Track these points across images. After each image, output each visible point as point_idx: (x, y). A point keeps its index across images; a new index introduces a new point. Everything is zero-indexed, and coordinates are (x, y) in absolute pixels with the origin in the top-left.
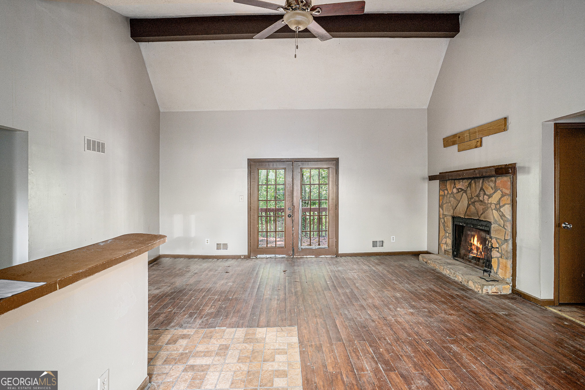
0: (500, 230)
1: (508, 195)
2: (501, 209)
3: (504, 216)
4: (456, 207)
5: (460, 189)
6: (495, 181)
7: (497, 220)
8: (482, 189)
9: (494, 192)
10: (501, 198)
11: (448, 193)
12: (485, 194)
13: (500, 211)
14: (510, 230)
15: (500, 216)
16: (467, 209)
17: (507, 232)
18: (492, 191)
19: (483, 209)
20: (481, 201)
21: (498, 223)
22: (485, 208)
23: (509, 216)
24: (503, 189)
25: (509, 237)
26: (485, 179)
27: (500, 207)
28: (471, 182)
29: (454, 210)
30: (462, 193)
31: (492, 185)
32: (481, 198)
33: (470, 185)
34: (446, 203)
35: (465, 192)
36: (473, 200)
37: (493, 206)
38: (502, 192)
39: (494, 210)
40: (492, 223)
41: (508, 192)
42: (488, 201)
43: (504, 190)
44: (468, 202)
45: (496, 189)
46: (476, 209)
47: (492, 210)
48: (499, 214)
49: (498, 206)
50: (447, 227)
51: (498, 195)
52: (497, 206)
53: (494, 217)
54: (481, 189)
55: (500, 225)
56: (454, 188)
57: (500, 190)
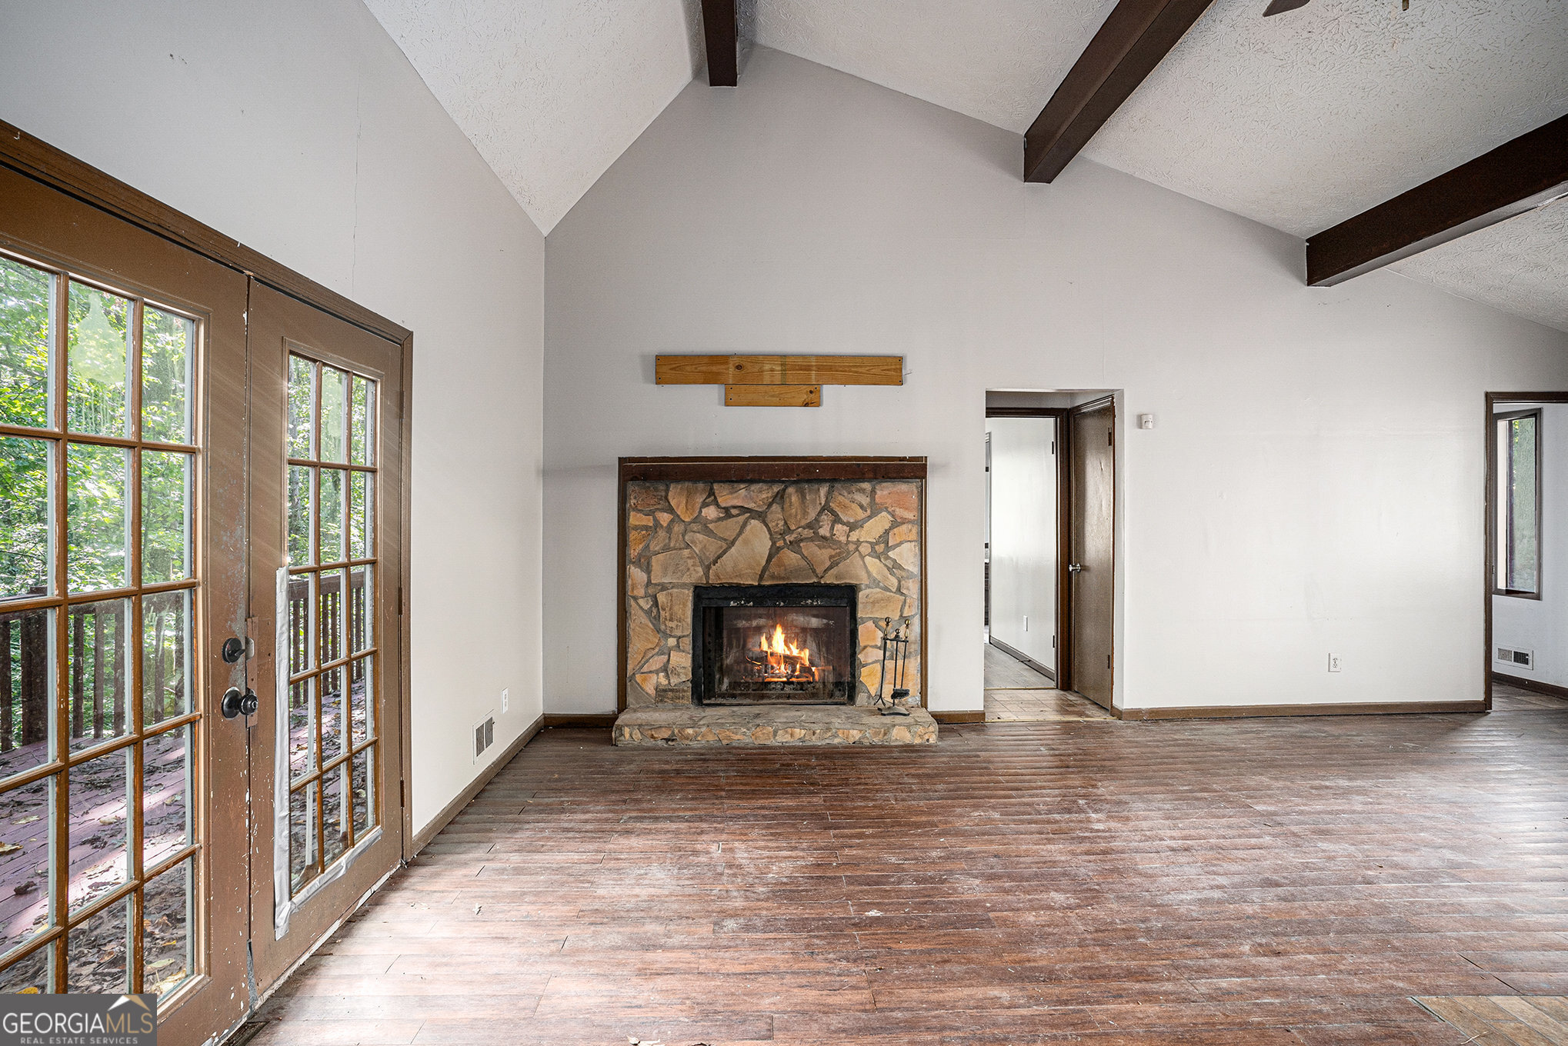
0: (888, 599)
1: (910, 521)
2: (891, 554)
3: (900, 567)
4: (719, 557)
5: (735, 507)
6: (873, 491)
7: (879, 578)
8: (826, 508)
9: (870, 517)
10: (891, 529)
11: (677, 518)
12: (837, 520)
13: (888, 558)
14: (915, 596)
15: (888, 568)
16: (769, 560)
17: (908, 601)
18: (861, 515)
19: (831, 557)
20: (824, 538)
21: (881, 584)
22: (839, 554)
23: (913, 567)
24: (897, 510)
25: (912, 611)
26: (838, 485)
27: (888, 548)
28: (784, 490)
29: (708, 568)
30: (741, 519)
31: (865, 500)
32: (824, 531)
33: (780, 497)
34: (666, 549)
35: (761, 516)
36: (794, 535)
37: (865, 549)
38: (893, 516)
39: (868, 559)
40: (863, 587)
41: (911, 515)
42: (848, 536)
43: (899, 512)
44: (774, 543)
45: (875, 510)
46: (804, 557)
47: (862, 557)
48: (886, 565)
49: (883, 545)
50: (671, 620)
51: (882, 521)
52: (877, 547)
53: (868, 572)
54: (823, 509)
55: (887, 589)
56: (705, 505)
57: (889, 512)
